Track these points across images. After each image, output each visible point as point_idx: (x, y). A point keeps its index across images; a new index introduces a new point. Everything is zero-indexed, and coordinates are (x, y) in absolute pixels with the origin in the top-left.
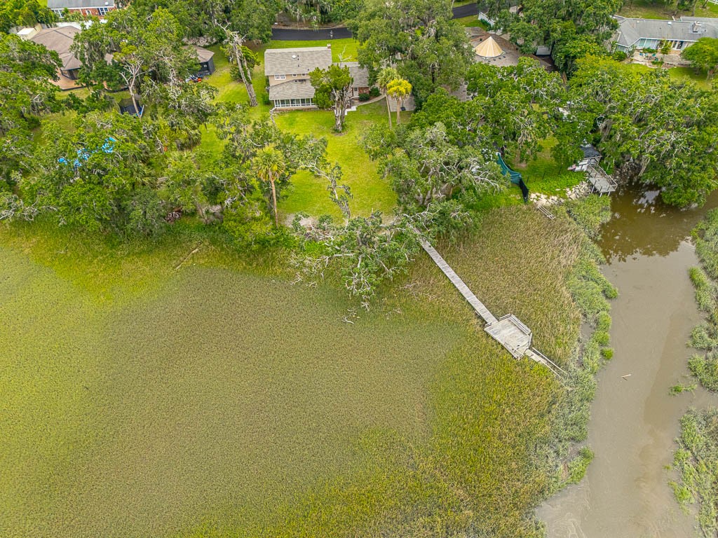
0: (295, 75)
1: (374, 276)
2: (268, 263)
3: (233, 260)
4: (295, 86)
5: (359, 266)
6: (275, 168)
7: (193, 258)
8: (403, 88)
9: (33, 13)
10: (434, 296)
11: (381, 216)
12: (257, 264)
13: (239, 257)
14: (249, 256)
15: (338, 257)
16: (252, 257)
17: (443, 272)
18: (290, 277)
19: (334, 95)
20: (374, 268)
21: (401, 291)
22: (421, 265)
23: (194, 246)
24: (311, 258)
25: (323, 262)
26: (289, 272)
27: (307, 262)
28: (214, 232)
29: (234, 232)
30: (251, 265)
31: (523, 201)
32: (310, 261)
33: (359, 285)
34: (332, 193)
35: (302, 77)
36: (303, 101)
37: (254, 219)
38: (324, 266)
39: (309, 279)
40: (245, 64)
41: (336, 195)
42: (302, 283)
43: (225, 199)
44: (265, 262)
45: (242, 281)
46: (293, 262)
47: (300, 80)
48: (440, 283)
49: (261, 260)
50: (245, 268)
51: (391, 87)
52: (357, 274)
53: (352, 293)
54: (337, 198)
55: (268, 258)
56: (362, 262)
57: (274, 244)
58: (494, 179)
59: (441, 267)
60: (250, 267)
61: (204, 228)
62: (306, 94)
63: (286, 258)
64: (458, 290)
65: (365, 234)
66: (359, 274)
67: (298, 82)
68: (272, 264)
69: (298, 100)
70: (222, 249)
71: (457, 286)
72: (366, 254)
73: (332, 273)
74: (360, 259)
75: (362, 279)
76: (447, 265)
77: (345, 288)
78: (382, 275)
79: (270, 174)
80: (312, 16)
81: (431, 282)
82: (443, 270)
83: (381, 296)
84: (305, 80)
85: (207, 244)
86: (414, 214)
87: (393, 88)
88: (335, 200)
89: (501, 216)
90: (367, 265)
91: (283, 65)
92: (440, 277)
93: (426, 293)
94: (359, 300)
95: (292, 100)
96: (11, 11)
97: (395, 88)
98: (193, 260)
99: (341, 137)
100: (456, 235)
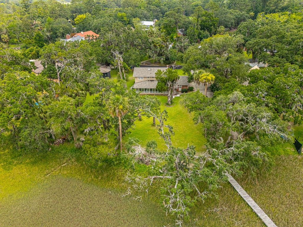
0: (148, 77)
1: (189, 197)
2: (110, 178)
3: (86, 173)
4: (147, 83)
5: (176, 187)
6: (121, 107)
7: (60, 169)
8: (210, 77)
9: (37, 54)
10: (240, 223)
11: (195, 149)
12: (102, 178)
13: (91, 171)
14: (98, 171)
15: (160, 178)
16: (100, 172)
17: (244, 201)
18: (123, 190)
19: (168, 84)
20: (189, 190)
21: (210, 214)
22: (226, 192)
23: (65, 161)
24: (140, 177)
25: (149, 181)
26: (123, 186)
27: (137, 179)
28: (81, 153)
29: (87, 152)
30: (97, 178)
31: (296, 152)
32: (140, 179)
33: (175, 205)
34: (160, 130)
35: (152, 79)
36: (151, 90)
37: (103, 143)
38: (149, 184)
39: (137, 193)
40: (124, 71)
41: (163, 131)
42: (131, 196)
43: (86, 128)
44: (108, 177)
45: (87, 190)
46: (127, 178)
47: (151, 80)
48: (244, 210)
49: (105, 175)
50: (93, 180)
51: (202, 77)
52: (174, 194)
53: (169, 211)
54: (163, 133)
55: (111, 174)
56: (179, 183)
57: (117, 164)
58: (281, 131)
59: (243, 196)
60: (96, 179)
61: (75, 151)
62: (153, 87)
63: (123, 175)
64: (260, 219)
65: (182, 162)
66: (175, 194)
67: (150, 81)
68: (112, 179)
69: (148, 89)
70: (82, 165)
71: (259, 215)
72: (183, 177)
73: (155, 191)
74: (177, 181)
75: (178, 199)
76: (247, 195)
77: (163, 206)
78: (196, 198)
79: (117, 111)
80: (161, 58)
81: (236, 208)
82: (245, 199)
83: (193, 216)
84: (153, 80)
85: (73, 160)
86: (222, 149)
87: (204, 77)
88: (162, 135)
89: (283, 161)
90: (183, 187)
91: (143, 73)
92: (242, 204)
93: (232, 218)
94: (174, 218)
95: (146, 89)
96: (28, 52)
97: (205, 77)
98: (60, 171)
99: (170, 107)
100: (255, 170)
